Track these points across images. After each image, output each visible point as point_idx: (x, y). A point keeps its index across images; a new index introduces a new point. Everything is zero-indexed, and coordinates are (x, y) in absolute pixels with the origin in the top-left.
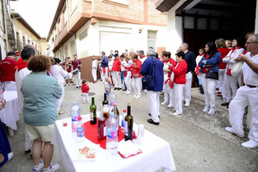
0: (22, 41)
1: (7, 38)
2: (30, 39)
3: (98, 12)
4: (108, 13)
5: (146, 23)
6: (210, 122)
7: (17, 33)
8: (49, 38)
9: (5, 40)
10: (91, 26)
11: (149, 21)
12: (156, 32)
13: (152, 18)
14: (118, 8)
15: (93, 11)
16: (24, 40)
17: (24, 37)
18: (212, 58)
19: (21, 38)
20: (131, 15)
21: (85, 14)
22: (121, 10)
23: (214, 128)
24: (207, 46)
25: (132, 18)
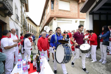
0: (30, 27)
1: (22, 26)
2: (33, 26)
3: (57, 14)
4: (61, 15)
5: (79, 18)
6: (101, 67)
7: (28, 24)
8: (40, 25)
9: (21, 27)
10: (54, 20)
11: (80, 17)
12: (84, 22)
13: (82, 16)
14: (66, 12)
15: (55, 14)
16: (31, 27)
17: (30, 26)
18: (105, 34)
19: (29, 26)
20: (71, 15)
21: (52, 16)
22: (67, 13)
23: (102, 71)
24: (103, 28)
25: (72, 16)
